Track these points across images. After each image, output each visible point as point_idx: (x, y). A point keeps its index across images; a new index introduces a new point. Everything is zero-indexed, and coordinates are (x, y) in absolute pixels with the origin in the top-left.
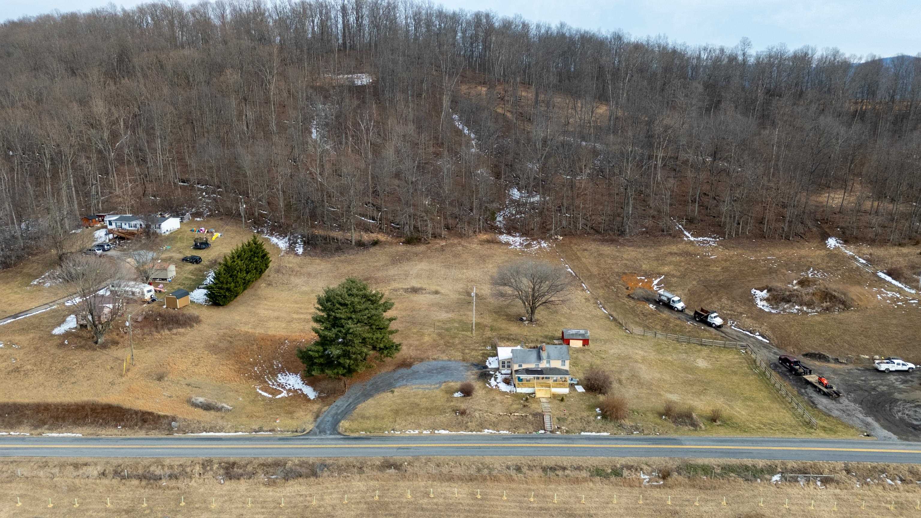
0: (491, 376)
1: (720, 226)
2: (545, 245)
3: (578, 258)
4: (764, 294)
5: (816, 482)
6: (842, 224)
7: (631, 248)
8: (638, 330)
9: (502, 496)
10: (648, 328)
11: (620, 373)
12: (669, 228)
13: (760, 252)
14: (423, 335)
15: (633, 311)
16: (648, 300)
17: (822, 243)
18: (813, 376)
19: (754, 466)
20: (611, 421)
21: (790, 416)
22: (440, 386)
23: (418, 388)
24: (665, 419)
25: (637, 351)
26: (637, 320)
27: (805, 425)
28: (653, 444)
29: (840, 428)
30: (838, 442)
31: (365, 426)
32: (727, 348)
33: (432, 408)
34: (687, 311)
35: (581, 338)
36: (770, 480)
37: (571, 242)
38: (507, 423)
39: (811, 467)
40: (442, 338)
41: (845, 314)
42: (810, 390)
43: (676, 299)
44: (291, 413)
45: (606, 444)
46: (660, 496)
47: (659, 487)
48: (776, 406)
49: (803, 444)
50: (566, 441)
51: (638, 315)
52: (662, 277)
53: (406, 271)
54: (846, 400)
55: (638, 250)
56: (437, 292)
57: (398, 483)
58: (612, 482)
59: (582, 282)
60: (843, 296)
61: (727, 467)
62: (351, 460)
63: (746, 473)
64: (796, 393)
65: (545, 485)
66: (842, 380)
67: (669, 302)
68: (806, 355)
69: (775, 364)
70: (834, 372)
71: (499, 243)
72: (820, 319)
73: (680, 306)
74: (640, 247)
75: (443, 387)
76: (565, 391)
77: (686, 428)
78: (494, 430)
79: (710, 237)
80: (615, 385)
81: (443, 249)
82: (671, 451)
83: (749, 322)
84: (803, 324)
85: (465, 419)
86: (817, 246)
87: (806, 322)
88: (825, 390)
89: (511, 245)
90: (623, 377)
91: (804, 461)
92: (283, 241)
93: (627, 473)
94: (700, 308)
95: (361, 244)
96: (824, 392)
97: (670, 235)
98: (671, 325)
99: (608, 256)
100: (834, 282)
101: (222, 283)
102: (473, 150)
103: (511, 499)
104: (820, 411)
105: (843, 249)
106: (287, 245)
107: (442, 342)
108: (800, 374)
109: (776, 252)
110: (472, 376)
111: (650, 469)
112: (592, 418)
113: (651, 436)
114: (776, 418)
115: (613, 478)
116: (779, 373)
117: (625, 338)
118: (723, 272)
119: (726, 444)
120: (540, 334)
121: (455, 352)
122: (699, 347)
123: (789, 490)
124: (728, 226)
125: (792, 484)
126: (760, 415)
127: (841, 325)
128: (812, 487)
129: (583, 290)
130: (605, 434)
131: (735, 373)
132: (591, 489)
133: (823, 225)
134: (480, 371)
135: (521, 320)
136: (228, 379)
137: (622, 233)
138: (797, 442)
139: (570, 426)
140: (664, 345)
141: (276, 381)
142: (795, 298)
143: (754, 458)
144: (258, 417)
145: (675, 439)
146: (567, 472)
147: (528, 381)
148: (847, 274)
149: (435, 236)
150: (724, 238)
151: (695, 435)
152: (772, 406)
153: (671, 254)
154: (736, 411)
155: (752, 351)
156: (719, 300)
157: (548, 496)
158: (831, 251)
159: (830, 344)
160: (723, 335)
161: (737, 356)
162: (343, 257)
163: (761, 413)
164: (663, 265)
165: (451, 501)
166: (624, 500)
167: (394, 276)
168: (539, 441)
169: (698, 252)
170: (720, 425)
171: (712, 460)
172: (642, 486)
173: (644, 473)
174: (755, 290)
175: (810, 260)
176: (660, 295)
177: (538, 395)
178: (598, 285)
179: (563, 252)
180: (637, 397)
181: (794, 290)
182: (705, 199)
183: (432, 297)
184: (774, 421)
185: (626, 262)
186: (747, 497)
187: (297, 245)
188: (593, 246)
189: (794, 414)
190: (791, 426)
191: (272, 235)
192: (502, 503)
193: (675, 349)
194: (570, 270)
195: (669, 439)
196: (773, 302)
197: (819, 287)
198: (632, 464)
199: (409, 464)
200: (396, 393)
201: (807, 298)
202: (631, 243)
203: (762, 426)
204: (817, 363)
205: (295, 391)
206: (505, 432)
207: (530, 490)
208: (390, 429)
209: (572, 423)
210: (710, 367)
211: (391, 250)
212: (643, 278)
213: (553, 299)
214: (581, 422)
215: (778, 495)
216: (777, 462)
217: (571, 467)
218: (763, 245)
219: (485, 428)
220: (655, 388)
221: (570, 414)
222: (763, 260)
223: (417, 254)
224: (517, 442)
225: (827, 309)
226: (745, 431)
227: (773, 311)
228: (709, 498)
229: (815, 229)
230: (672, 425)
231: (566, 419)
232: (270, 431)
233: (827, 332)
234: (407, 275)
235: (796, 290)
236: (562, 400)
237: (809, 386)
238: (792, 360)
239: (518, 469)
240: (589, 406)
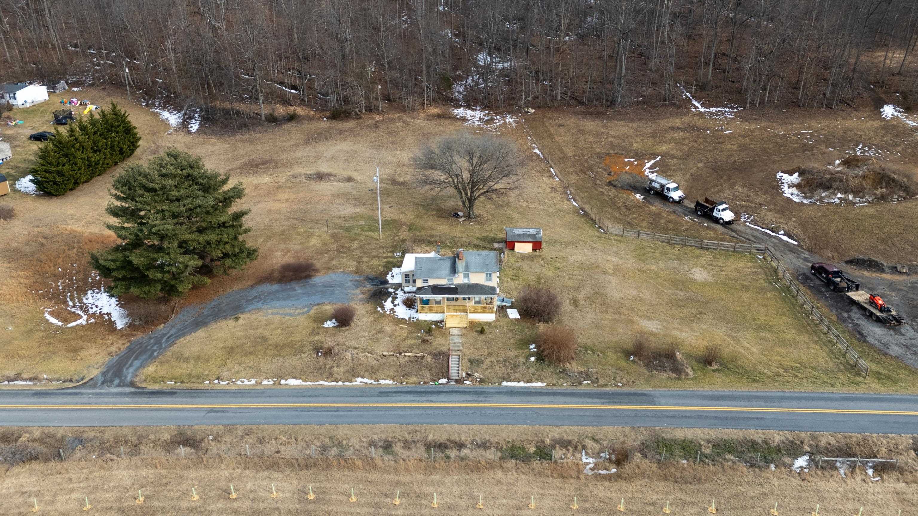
0: (389, 294)
1: (740, 93)
2: (511, 120)
3: (551, 136)
4: (795, 178)
5: (865, 470)
6: (902, 88)
7: (622, 123)
8: (615, 228)
9: (349, 496)
10: (631, 225)
11: (577, 289)
12: (673, 96)
13: (792, 124)
14: (309, 237)
15: (613, 202)
16: (635, 189)
17: (876, 112)
18: (860, 292)
19: (765, 442)
20: (549, 366)
21: (824, 354)
22: (309, 311)
23: (276, 314)
24: (634, 362)
25: (609, 258)
26: (617, 215)
27: (848, 370)
28: (609, 403)
29: (903, 374)
30: (901, 400)
31: (178, 372)
32: (737, 252)
33: (284, 344)
34: (686, 202)
35: (530, 239)
36: (791, 465)
37: (544, 116)
38: (392, 369)
39: (859, 445)
40: (336, 241)
41: (909, 204)
42: (856, 314)
43: (672, 185)
44: (75, 351)
45: (537, 402)
46: (608, 494)
47: (609, 478)
48: (803, 338)
49: (845, 404)
50: (475, 398)
51: (619, 208)
52: (658, 159)
53: (319, 152)
54: (911, 330)
55: (630, 124)
56: (349, 179)
57: (186, 473)
58: (533, 470)
59: (551, 167)
60: (905, 180)
61: (721, 443)
62: (126, 431)
63: (752, 454)
64: (834, 318)
65: (425, 474)
66: (903, 298)
67: (663, 190)
68: (850, 262)
69: (804, 274)
70: (891, 286)
71: (453, 118)
72: (871, 211)
73: (676, 195)
74: (633, 121)
75: (313, 312)
76: (490, 317)
77: (664, 375)
78: (371, 378)
79: (726, 106)
80: (566, 306)
81: (376, 126)
82: (636, 414)
83: (770, 216)
84: (848, 218)
85: (330, 362)
86: (868, 116)
87: (851, 216)
88: (879, 314)
89: (468, 120)
90: (581, 296)
91: (847, 434)
92: (173, 117)
93: (561, 452)
94: (704, 198)
95: (273, 120)
96: (877, 316)
97: (674, 105)
98: (662, 221)
99: (589, 132)
100: (892, 161)
101: (50, 164)
102: (441, 8)
103: (363, 501)
104: (871, 346)
105: (904, 119)
106: (181, 120)
107: (334, 246)
108: (842, 290)
109: (814, 124)
110: (361, 296)
111: (597, 447)
112: (522, 360)
113: (608, 389)
114: (803, 357)
115: (536, 464)
116: (810, 288)
117: (597, 239)
118: (740, 151)
119: (724, 403)
120: (477, 235)
121: (348, 260)
122: (698, 252)
123: (822, 485)
124: (750, 92)
125: (826, 473)
126: (779, 354)
127: (901, 220)
128: (859, 478)
129: (551, 176)
130: (539, 384)
131: (746, 288)
132: (499, 482)
133: (878, 90)
134: (375, 288)
135: (457, 216)
136: (8, 297)
137: (612, 103)
138: (836, 400)
139: (487, 373)
140: (648, 249)
141: (81, 301)
142: (838, 183)
143: (767, 427)
144: (21, 357)
145: (645, 395)
146: (465, 452)
147: (438, 302)
148: (909, 151)
149: (370, 109)
150: (745, 108)
151: (676, 388)
152: (797, 338)
153: (672, 128)
154: (744, 348)
155: (773, 257)
156: (732, 187)
157: (426, 495)
158: (888, 121)
159: (884, 246)
160: (734, 234)
161: (750, 264)
162: (247, 136)
163: (782, 350)
164: (661, 142)
165: (262, 506)
166: (548, 502)
167: (301, 158)
168: (434, 398)
169: (709, 126)
170: (717, 370)
171: (699, 431)
172: (582, 476)
173: (587, 454)
174: (780, 174)
175: (859, 133)
176: (651, 181)
177: (450, 323)
178: (571, 170)
179: (532, 128)
180: (597, 326)
181: (837, 172)
182: (723, 61)
183: (342, 185)
184: (801, 363)
185: (613, 140)
186: (752, 498)
187: (193, 121)
188: (572, 120)
189: (831, 351)
190: (826, 372)
191: (164, 108)
192: (346, 509)
193: (664, 254)
194: (537, 151)
195: (635, 394)
196: (806, 189)
197: (871, 167)
198: (570, 438)
199: (215, 439)
200: (241, 321)
201: (853, 183)
202: (622, 116)
203: (781, 371)
204: (866, 273)
205: (101, 315)
206: (387, 382)
207: (398, 484)
208: (214, 377)
209: (491, 367)
210: (711, 279)
211: (309, 126)
212: (632, 160)
213: (496, 186)
214: (505, 366)
215: (803, 494)
216: (803, 435)
217: (472, 443)
218: (796, 116)
219: (358, 376)
220: (625, 312)
221: (490, 354)
222: (795, 135)
223: (341, 132)
224: (399, 398)
225: (883, 197)
226: (755, 381)
227: (805, 201)
228: (688, 499)
229: (866, 95)
230: (644, 370)
231: (483, 362)
232: (31, 379)
233: (881, 229)
234: (318, 158)
235: (840, 172)
236: (482, 332)
237: (855, 309)
238: (830, 270)
239: (387, 447)
240: (520, 340)
